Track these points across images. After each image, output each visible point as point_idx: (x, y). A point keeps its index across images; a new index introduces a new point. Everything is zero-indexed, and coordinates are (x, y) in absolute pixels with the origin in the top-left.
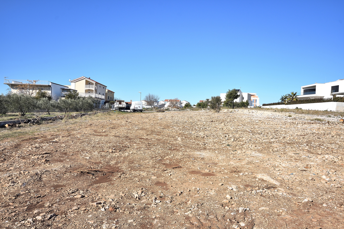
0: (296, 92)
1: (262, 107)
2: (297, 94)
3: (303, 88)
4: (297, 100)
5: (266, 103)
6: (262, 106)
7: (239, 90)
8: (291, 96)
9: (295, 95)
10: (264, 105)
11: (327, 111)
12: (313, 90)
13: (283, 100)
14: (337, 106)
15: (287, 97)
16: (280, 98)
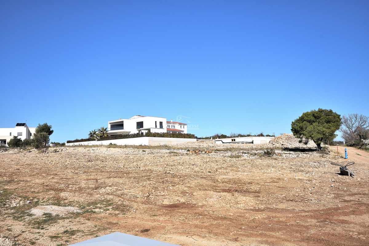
0: (106, 127)
1: (67, 144)
2: (107, 130)
3: (110, 123)
4: (107, 135)
5: (71, 140)
6: (66, 143)
7: (25, 124)
8: (102, 131)
9: (105, 130)
10: (68, 142)
11: (141, 145)
12: (120, 125)
13: (92, 135)
14: (149, 141)
15: (96, 132)
16: (89, 134)
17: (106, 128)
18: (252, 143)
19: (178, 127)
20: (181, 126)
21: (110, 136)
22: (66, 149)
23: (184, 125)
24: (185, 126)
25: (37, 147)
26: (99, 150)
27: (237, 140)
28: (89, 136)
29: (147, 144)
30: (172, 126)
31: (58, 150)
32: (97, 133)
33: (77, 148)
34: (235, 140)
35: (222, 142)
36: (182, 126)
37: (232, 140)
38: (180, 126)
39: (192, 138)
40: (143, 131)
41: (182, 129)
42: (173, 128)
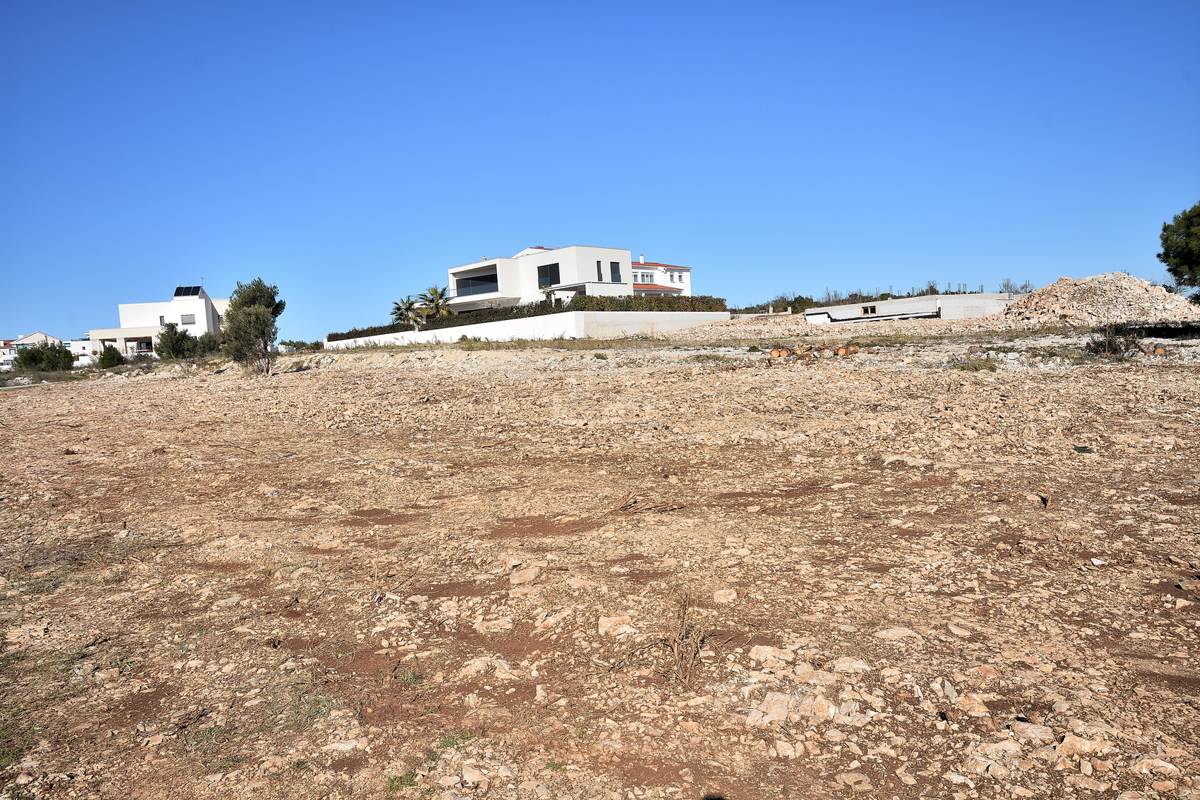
0: (444, 287)
1: (327, 345)
2: (447, 296)
3: (454, 274)
4: (449, 312)
5: (339, 332)
6: (325, 341)
7: (199, 288)
8: (432, 301)
9: (442, 295)
10: (333, 337)
11: (562, 339)
12: (487, 279)
13: (401, 314)
14: (586, 324)
15: (412, 304)
16: (392, 311)
17: (444, 290)
18: (938, 315)
19: (661, 278)
20: (672, 276)
21: (456, 313)
22: (330, 360)
23: (681, 270)
24: (684, 274)
25: (239, 356)
26: (440, 359)
27: (883, 308)
28: (394, 316)
29: (580, 335)
30: (643, 276)
31: (305, 365)
32: (416, 305)
33: (364, 356)
34: (873, 310)
35: (829, 316)
36: (676, 275)
37: (866, 311)
38: (669, 273)
39: (717, 311)
40: (559, 295)
41: (677, 285)
42: (647, 281)
